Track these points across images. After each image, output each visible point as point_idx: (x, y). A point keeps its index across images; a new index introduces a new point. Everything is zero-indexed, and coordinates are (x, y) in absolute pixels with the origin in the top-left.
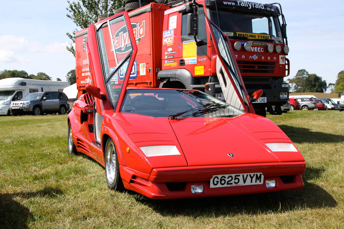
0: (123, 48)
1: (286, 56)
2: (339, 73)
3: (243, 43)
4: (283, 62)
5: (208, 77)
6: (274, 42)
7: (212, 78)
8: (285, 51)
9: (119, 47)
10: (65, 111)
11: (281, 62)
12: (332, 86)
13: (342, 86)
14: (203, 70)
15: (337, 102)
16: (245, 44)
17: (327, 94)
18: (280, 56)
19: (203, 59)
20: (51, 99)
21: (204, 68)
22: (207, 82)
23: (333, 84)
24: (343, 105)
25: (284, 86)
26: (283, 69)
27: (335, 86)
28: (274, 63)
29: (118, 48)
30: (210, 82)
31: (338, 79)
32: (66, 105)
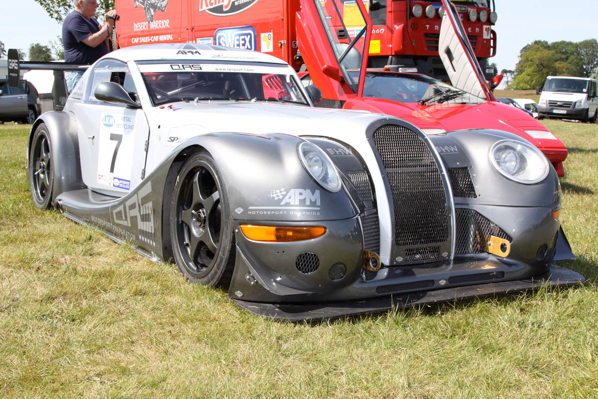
0: (226, 7)
1: (492, 26)
2: (524, 48)
3: (437, 7)
4: (488, 36)
5: (387, 57)
6: (476, 6)
7: (394, 58)
8: (492, 19)
9: (218, 5)
10: (34, 118)
11: (486, 36)
12: (508, 74)
13: (529, 75)
14: (380, 46)
15: (525, 105)
16: (440, 10)
17: (500, 90)
18: (485, 27)
19: (379, 30)
20: (9, 93)
21: (381, 43)
22: (386, 64)
23: (510, 72)
24: (544, 109)
25: (488, 71)
26: (488, 46)
27: (515, 76)
28: (475, 36)
29: (214, 6)
30: (391, 64)
31: (520, 62)
32: (36, 105)
